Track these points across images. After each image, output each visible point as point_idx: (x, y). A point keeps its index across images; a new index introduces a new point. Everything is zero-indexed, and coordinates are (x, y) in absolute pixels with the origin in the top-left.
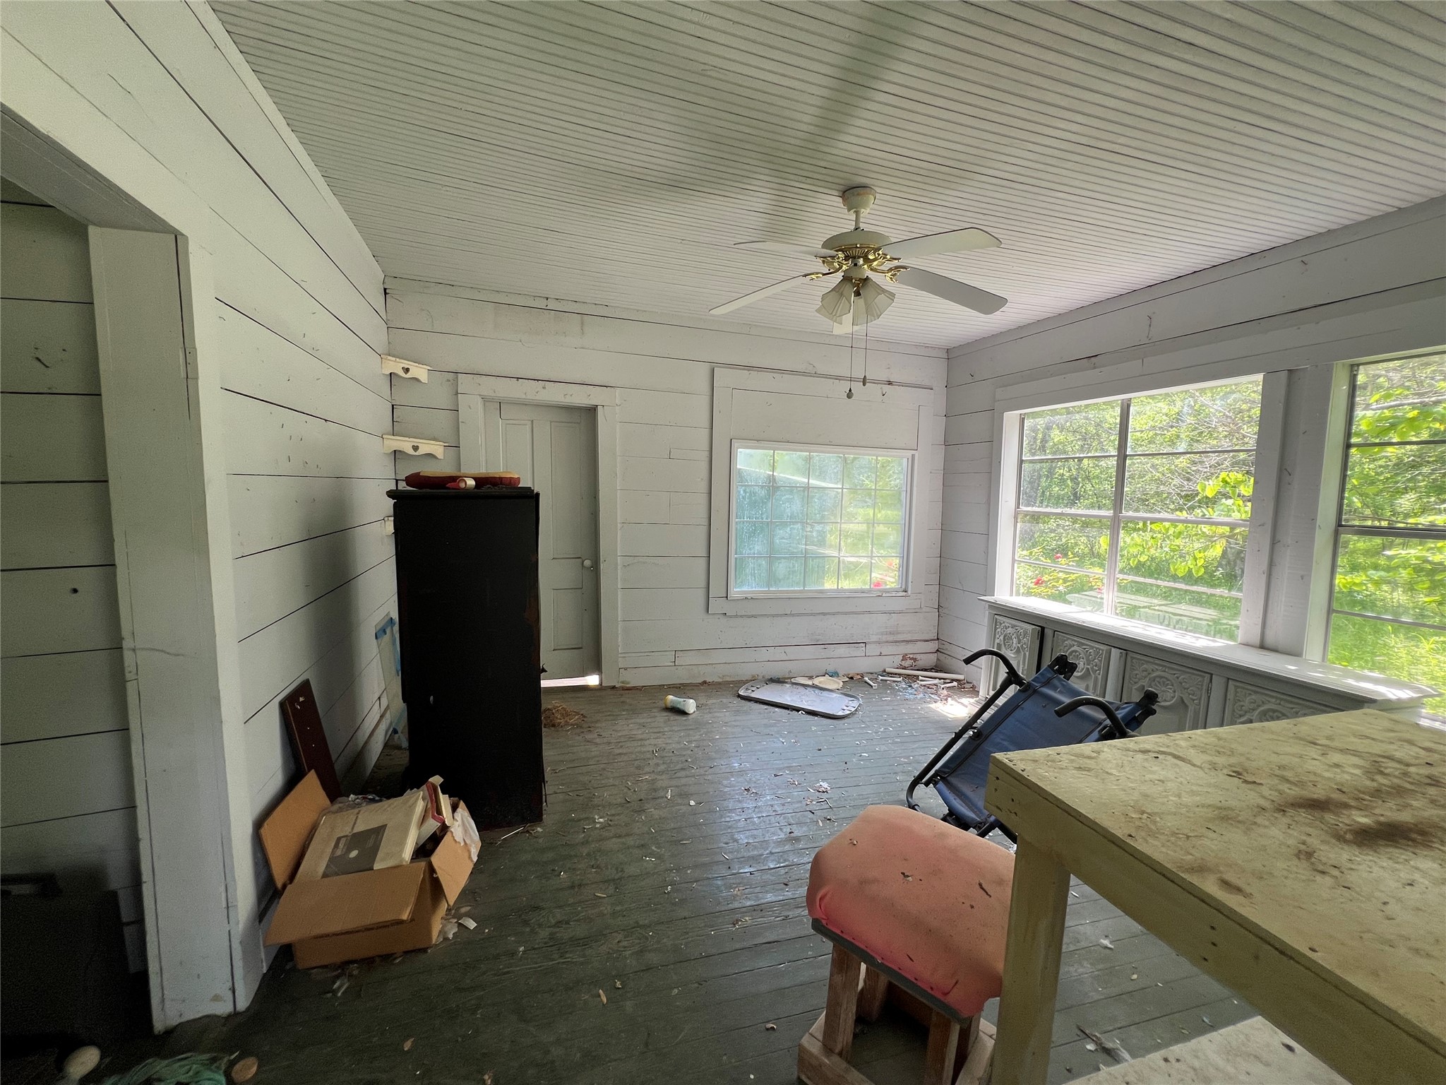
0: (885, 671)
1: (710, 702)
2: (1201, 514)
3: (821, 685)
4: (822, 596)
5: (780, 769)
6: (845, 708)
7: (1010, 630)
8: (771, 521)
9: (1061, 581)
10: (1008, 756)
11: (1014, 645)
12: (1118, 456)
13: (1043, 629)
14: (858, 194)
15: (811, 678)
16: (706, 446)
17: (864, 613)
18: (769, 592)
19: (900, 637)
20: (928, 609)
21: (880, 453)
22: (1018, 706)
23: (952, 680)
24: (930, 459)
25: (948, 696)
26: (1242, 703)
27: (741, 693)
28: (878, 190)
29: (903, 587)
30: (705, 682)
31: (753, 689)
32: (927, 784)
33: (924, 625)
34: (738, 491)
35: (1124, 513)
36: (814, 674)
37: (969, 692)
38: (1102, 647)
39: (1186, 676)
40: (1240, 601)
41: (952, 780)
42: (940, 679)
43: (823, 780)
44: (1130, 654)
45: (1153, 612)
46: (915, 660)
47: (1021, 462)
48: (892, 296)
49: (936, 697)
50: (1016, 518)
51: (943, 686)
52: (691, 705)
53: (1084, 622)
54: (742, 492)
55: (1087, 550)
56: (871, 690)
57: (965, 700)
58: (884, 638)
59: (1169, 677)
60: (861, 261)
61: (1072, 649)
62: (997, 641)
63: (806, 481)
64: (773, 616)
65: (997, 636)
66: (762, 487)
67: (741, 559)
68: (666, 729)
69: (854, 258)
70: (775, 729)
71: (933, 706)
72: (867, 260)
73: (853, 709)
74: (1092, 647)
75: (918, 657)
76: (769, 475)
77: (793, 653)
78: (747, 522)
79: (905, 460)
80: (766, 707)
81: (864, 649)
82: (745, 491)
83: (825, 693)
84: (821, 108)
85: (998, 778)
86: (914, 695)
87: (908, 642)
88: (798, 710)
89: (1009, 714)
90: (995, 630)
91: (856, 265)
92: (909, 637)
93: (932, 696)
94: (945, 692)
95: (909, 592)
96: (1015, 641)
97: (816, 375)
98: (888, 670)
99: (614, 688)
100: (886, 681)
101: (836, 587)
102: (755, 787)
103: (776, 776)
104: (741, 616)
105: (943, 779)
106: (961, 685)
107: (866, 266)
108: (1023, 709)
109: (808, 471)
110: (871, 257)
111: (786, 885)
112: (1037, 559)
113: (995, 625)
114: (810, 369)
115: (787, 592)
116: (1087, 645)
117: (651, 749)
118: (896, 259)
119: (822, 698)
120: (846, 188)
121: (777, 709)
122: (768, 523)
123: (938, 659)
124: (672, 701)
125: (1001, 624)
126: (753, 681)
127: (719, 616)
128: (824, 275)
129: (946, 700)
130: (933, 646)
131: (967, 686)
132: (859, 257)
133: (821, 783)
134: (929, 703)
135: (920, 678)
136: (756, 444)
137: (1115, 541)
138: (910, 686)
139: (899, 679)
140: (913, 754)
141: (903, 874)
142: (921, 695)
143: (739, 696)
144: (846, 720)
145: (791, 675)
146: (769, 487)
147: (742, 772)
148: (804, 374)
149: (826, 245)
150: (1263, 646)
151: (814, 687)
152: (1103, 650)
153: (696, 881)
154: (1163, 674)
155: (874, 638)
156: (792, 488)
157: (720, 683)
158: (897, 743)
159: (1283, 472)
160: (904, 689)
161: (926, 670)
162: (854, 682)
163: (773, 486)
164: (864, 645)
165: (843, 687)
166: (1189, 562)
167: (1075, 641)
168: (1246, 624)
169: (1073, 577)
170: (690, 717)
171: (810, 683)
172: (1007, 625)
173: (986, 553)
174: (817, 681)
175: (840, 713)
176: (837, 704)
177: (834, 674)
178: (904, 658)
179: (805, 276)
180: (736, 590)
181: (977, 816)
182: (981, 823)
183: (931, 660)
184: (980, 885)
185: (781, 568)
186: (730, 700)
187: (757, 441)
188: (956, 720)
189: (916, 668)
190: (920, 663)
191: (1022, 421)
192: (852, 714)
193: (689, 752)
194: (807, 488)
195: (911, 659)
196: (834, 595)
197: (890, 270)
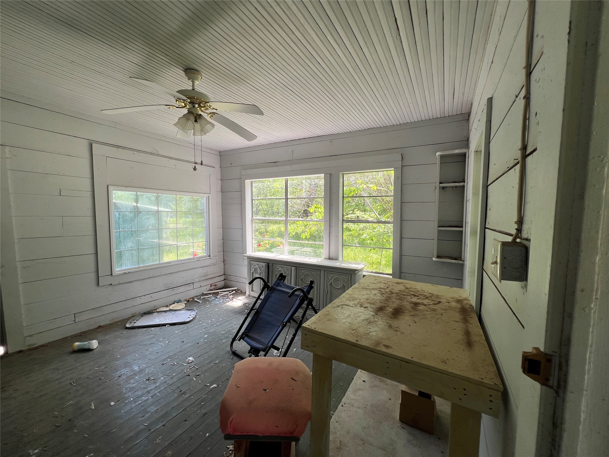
0: (203, 294)
1: (107, 337)
2: (310, 218)
3: (174, 309)
4: (169, 265)
5: (164, 360)
6: (190, 316)
7: (256, 266)
8: (138, 230)
9: (267, 244)
10: (307, 324)
11: (259, 272)
12: (285, 198)
13: (268, 263)
14: (194, 73)
15: (167, 306)
16: (89, 188)
17: (191, 269)
18: (139, 267)
19: (209, 277)
20: (220, 263)
21: (194, 195)
22: (270, 297)
23: (233, 291)
24: (216, 198)
25: (233, 298)
26: (328, 278)
27: (128, 326)
28: (203, 74)
29: (208, 254)
30: (100, 327)
31: (135, 321)
32: (239, 340)
33: (218, 270)
34: (114, 215)
35: (289, 219)
36: (168, 304)
37: (240, 294)
38: (289, 267)
39: (314, 272)
40: (323, 245)
41: (249, 334)
42: (228, 291)
43: (190, 356)
44: (298, 268)
45: (298, 251)
46: (216, 285)
47: (252, 200)
48: (213, 126)
49: (228, 300)
50: (252, 222)
51: (230, 294)
52: (94, 344)
53: (282, 259)
54: (117, 215)
55: (264, 231)
56: (199, 304)
57: (240, 298)
58: (202, 279)
59: (309, 273)
60: (197, 106)
61: (279, 269)
62: (252, 271)
63: (157, 208)
64: (143, 280)
65: (252, 269)
66: (131, 212)
67: (121, 252)
68: (78, 365)
69: (193, 103)
70: (155, 339)
71: (228, 304)
72: (200, 106)
73: (194, 316)
74: (286, 268)
75: (217, 284)
76: (134, 206)
77: (156, 297)
78: (122, 231)
79: (205, 198)
80: (145, 329)
81: (193, 286)
82: (119, 214)
83: (177, 312)
84: (181, 23)
85: (306, 335)
86: (218, 301)
87: (212, 278)
88: (164, 325)
89: (267, 301)
90: (251, 267)
91: (194, 107)
92: (212, 276)
93: (227, 299)
94: (231, 296)
95: (211, 256)
96: (259, 270)
97: (158, 155)
98: (204, 293)
99: (20, 352)
100: (205, 298)
101: (177, 259)
102: (152, 376)
103: (163, 364)
104: (122, 284)
105: (247, 336)
106: (236, 291)
107: (198, 109)
108: (271, 297)
109: (158, 202)
110: (202, 105)
111: (186, 420)
112: (258, 237)
113: (250, 265)
114: (154, 152)
115: (148, 266)
116: (284, 267)
117: (69, 382)
118: (215, 109)
119: (176, 315)
120: (188, 68)
121: (152, 329)
122: (135, 231)
123: (225, 283)
124: (78, 346)
125: (253, 264)
126: (134, 317)
127: (107, 287)
128: (176, 107)
129: (232, 300)
130: (223, 278)
131: (239, 291)
132: (196, 104)
133: (189, 358)
134: (226, 303)
135: (220, 293)
136: (124, 188)
137: (286, 229)
138: (216, 298)
139: (211, 296)
140: (226, 328)
141: (264, 390)
142: (222, 300)
143: (127, 328)
144: (192, 323)
145: (156, 308)
146: (135, 212)
147: (141, 371)
148: (151, 154)
149: (179, 92)
150: (329, 259)
151: (171, 310)
152: (289, 268)
153: (129, 451)
154: (307, 273)
155: (197, 280)
156: (148, 212)
157: (111, 324)
158: (218, 325)
159: (331, 204)
160: (214, 299)
161: (221, 289)
162: (190, 303)
163: (137, 211)
164: (192, 284)
165: (186, 306)
166: (306, 234)
167: (280, 266)
168: (324, 252)
169: (271, 242)
170: (95, 351)
171: (168, 309)
172: (255, 264)
173: (242, 236)
174: (171, 307)
175: (188, 320)
176: (185, 316)
177: (179, 301)
178: (211, 286)
179: (167, 105)
180: (117, 269)
181: (263, 346)
182: (265, 348)
183: (222, 284)
184: (292, 378)
185: (146, 254)
186: (121, 332)
187: (126, 187)
188: (239, 307)
189: (217, 289)
190: (218, 287)
191: (252, 184)
192: (194, 318)
193: (101, 373)
194: (158, 211)
195: (214, 285)
196: (177, 263)
197: (210, 113)
